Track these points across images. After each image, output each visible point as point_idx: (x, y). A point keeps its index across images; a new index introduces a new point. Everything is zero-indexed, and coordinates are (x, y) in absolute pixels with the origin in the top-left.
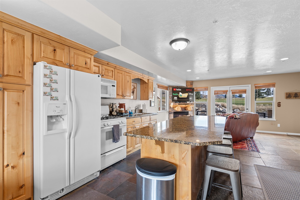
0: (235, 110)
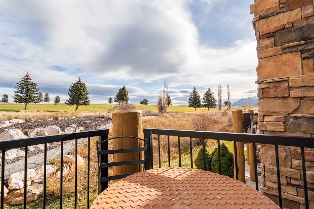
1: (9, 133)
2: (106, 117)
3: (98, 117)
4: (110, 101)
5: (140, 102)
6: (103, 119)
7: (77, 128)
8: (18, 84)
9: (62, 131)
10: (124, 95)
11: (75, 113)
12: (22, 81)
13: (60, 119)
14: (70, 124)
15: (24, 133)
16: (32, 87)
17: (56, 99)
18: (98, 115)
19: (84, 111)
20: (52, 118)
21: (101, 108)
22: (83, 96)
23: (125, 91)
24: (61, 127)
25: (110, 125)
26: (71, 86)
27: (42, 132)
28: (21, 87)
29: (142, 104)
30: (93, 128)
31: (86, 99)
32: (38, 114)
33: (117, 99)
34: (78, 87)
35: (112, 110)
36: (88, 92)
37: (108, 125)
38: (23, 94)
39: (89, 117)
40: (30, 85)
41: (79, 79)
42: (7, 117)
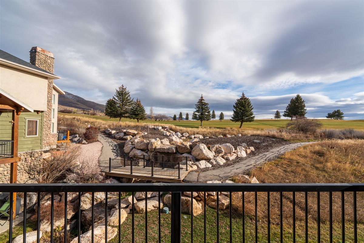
0: (184, 134)
1: (199, 147)
2: (277, 137)
3: (267, 136)
4: (277, 115)
5: (327, 116)
6: (274, 140)
7: (248, 148)
8: (196, 105)
9: (235, 150)
10: (299, 107)
11: (240, 130)
12: (199, 102)
13: (229, 136)
14: (241, 143)
15: (208, 148)
16: (205, 107)
17: (221, 116)
18: (267, 134)
19: (248, 128)
20: (222, 135)
21: (267, 125)
22: (247, 111)
23: (299, 102)
24: (233, 146)
25: (285, 148)
26: (236, 103)
27: (220, 149)
28: (198, 107)
29: (330, 119)
30: (264, 149)
31: (250, 115)
32: (211, 130)
33: (288, 113)
34: (243, 103)
35: (284, 128)
36: (252, 107)
37: (282, 147)
38: (199, 113)
39: (257, 136)
40: (203, 105)
41: (243, 94)
42: (192, 132)
